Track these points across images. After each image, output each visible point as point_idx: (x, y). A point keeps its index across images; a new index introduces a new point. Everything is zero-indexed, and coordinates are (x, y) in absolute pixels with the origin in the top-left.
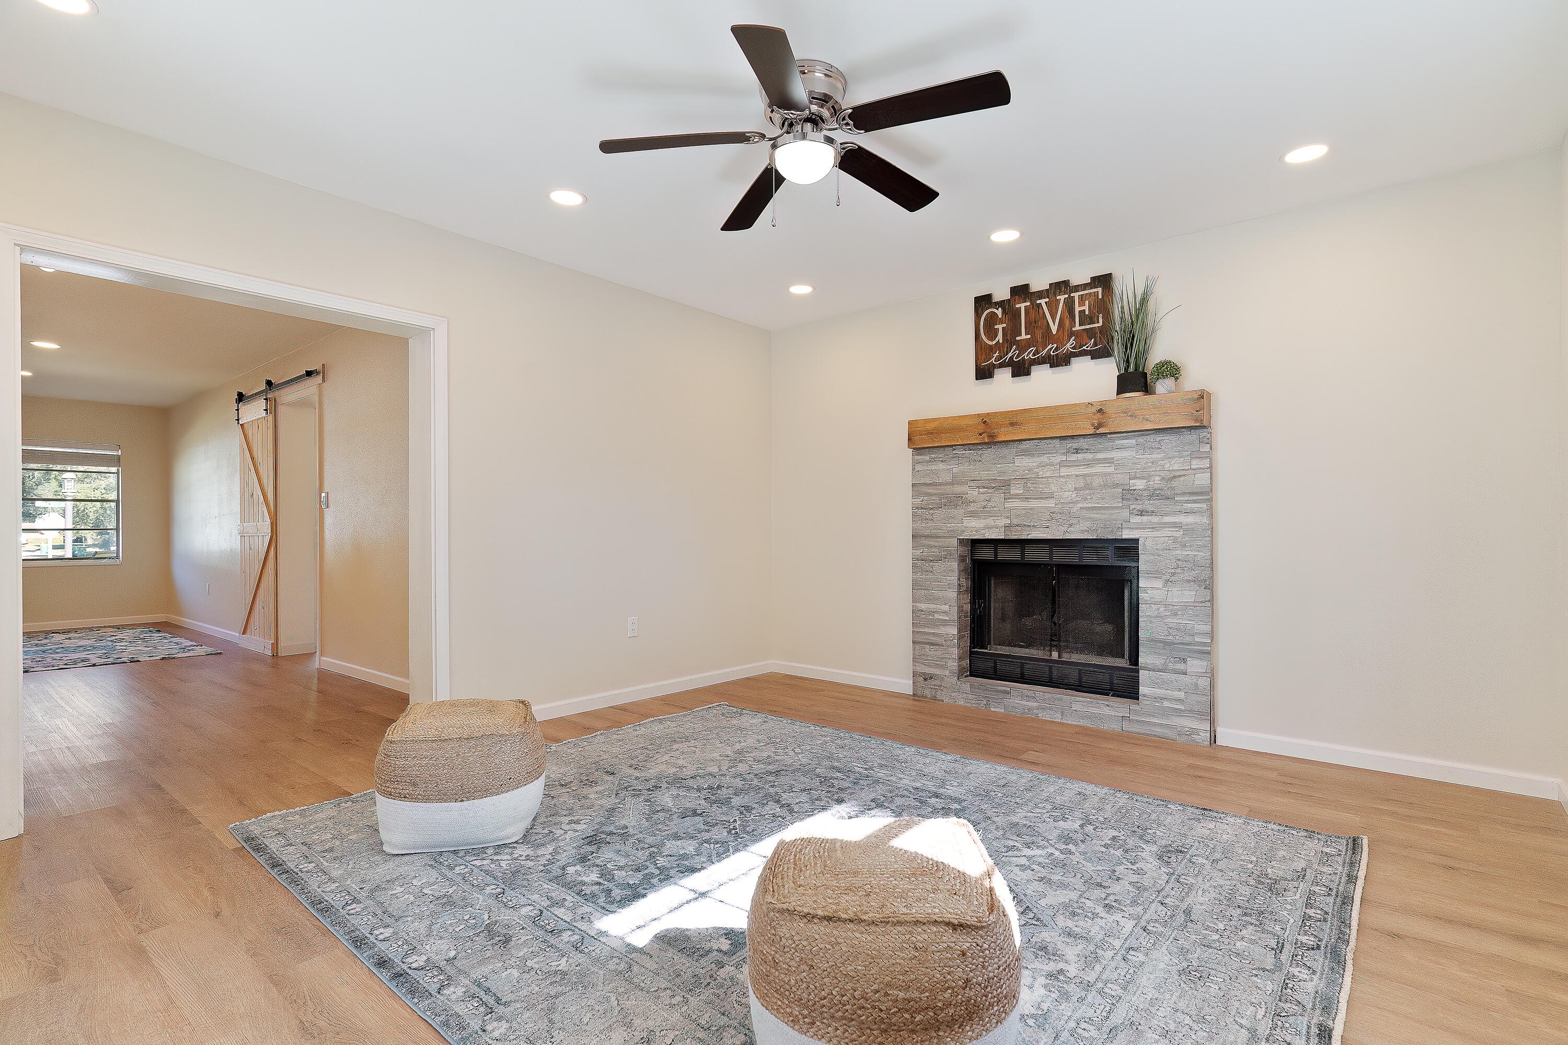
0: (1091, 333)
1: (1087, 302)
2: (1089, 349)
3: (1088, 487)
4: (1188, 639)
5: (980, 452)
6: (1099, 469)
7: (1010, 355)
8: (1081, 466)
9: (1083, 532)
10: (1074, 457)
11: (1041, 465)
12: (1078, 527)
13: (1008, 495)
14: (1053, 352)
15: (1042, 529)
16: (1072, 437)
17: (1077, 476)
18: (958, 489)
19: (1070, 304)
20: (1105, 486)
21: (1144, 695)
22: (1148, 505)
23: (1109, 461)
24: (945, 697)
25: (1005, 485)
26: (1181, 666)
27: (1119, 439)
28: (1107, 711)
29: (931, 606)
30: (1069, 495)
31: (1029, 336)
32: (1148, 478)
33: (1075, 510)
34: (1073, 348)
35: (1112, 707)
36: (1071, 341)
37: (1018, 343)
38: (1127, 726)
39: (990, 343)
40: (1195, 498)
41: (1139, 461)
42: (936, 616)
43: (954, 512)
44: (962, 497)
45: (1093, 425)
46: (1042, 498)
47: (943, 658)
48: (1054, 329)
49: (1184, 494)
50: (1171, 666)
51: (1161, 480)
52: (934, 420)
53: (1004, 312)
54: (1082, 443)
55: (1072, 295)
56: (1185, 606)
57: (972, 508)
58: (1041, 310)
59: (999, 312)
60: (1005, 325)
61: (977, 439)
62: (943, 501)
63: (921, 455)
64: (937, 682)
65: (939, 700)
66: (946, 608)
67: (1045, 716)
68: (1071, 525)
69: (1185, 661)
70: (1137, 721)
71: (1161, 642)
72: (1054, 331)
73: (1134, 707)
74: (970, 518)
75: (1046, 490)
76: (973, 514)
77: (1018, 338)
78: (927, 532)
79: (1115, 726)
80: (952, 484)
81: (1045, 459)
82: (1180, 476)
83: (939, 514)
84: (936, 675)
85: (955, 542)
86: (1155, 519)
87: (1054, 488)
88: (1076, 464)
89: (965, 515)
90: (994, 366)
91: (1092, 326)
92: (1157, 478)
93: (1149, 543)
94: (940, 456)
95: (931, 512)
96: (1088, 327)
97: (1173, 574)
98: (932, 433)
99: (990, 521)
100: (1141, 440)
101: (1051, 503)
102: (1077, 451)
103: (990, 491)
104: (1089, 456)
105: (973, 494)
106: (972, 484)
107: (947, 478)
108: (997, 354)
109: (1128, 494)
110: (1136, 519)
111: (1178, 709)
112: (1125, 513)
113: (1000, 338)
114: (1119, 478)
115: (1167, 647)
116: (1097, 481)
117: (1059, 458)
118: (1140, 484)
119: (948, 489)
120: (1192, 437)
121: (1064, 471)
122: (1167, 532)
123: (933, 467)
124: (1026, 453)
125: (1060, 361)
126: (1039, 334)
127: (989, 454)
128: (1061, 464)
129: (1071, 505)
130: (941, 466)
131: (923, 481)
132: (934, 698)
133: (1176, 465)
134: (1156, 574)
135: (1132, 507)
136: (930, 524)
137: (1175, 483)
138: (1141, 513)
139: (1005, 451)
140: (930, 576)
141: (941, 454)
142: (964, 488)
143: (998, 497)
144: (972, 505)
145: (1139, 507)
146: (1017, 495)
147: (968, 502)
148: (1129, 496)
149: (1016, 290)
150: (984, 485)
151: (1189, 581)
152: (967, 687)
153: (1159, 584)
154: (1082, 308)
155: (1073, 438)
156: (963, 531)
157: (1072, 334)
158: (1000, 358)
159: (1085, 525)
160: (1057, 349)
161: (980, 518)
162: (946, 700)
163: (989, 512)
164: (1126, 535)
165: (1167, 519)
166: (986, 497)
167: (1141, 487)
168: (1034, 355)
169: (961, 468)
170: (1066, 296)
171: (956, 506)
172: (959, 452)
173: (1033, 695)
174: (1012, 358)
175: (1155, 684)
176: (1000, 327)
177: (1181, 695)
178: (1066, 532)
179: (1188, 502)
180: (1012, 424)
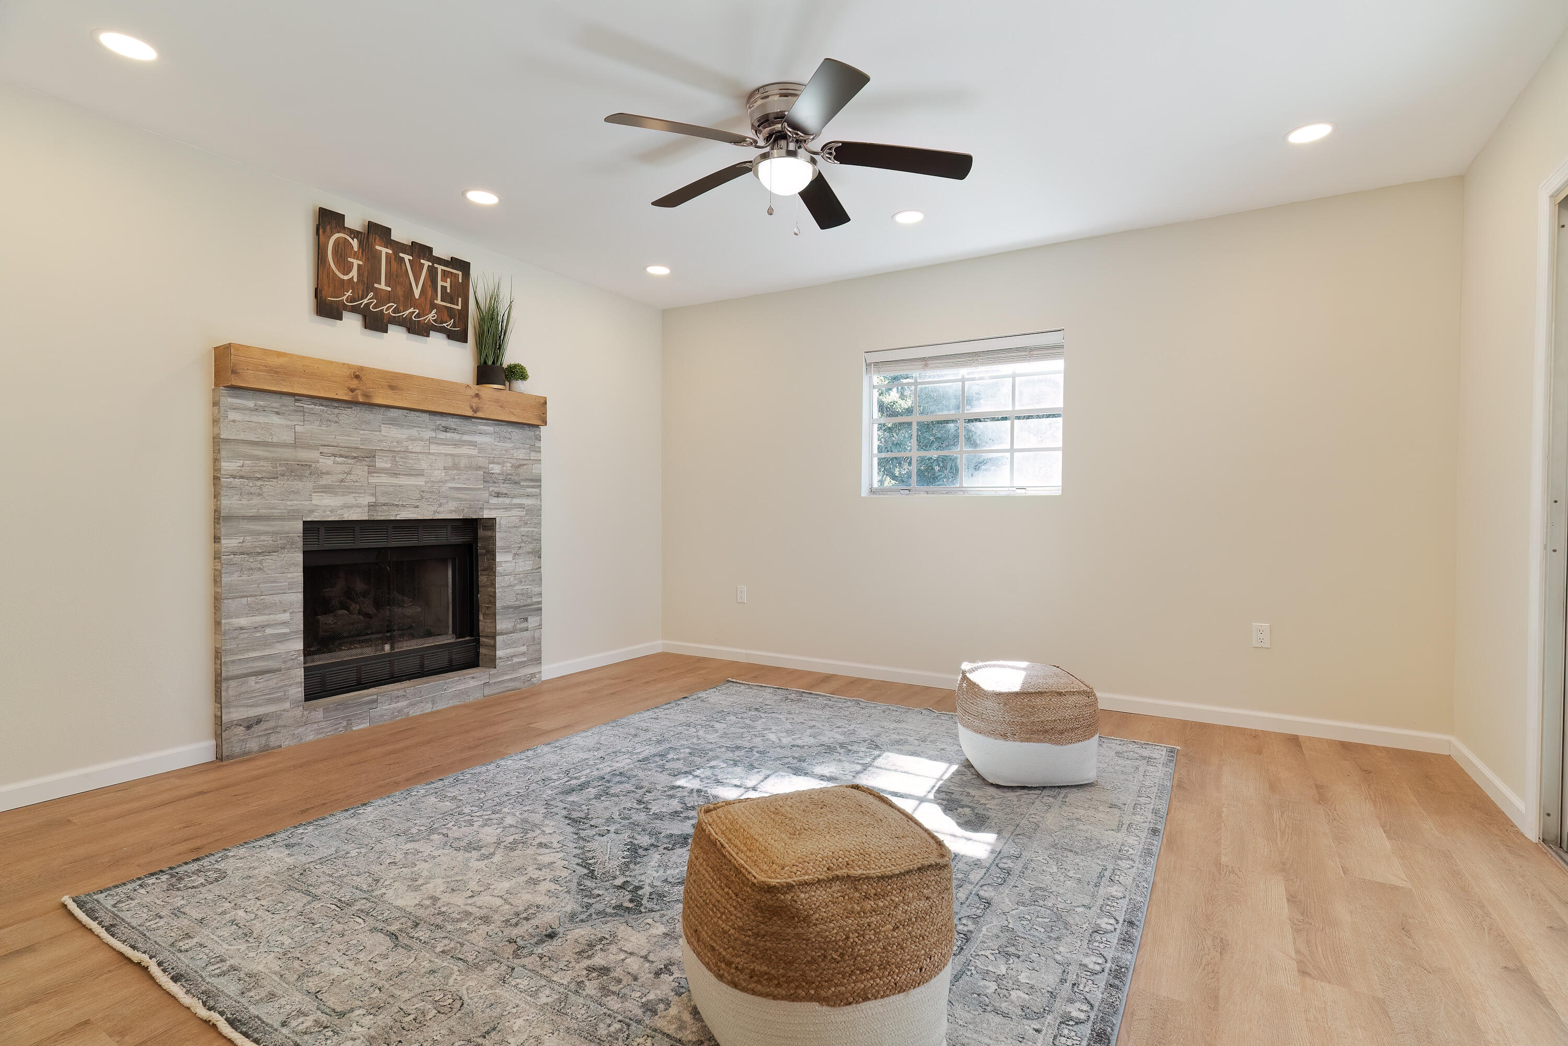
0: (451, 313)
1: (449, 280)
2: (449, 327)
3: (455, 466)
4: (529, 601)
5: (336, 411)
6: (465, 450)
7: (365, 301)
8: (449, 445)
9: (451, 512)
10: (443, 435)
11: (411, 439)
12: (446, 506)
13: (372, 469)
14: (415, 317)
15: (411, 509)
16: (442, 414)
17: (446, 455)
18: (304, 455)
19: (432, 272)
20: (469, 468)
21: (500, 658)
22: (503, 488)
23: (473, 444)
24: (284, 740)
25: (370, 456)
26: (524, 625)
27: (481, 424)
28: (473, 683)
29: (259, 619)
30: (439, 474)
31: (389, 289)
32: (502, 464)
33: (443, 489)
34: (434, 320)
35: (476, 678)
36: (433, 312)
37: (377, 291)
38: (488, 691)
39: (342, 276)
40: (534, 484)
41: (496, 447)
42: (269, 631)
43: (298, 485)
44: (310, 466)
45: (472, 407)
46: (411, 475)
47: (280, 688)
48: (417, 293)
49: (526, 480)
50: (519, 626)
51: (511, 467)
52: (280, 354)
53: (361, 244)
54: (451, 423)
55: (436, 265)
56: (527, 574)
57: (326, 481)
58: (403, 265)
59: (355, 243)
60: (361, 263)
61: (346, 394)
62: (279, 469)
63: (236, 397)
64: (272, 724)
65: (274, 748)
66: (286, 616)
67: (415, 712)
68: (440, 505)
69: (526, 620)
70: (495, 683)
71: (512, 608)
72: (417, 296)
73: (493, 671)
74: (321, 494)
75: (417, 467)
76: (327, 490)
77: (376, 285)
78: (252, 512)
79: (477, 696)
80: (295, 446)
81: (414, 432)
82: (524, 465)
83: (270, 487)
84: (267, 715)
85: (300, 526)
86: (507, 501)
87: (424, 465)
88: (444, 443)
89: (314, 490)
90: (346, 308)
91: (452, 306)
92: (509, 465)
93: (503, 522)
94: (274, 405)
95: (259, 483)
96: (449, 305)
97: (520, 548)
98: (277, 373)
99: (350, 499)
100: (497, 429)
101: (420, 481)
102: (446, 429)
103: (350, 461)
104: (456, 436)
105: (327, 463)
106: (326, 450)
107: (287, 437)
108: (349, 294)
109: (488, 478)
110: (494, 501)
111: (522, 662)
112: (485, 495)
113: (354, 273)
114: (482, 461)
115: (515, 611)
116: (464, 462)
117: (428, 434)
118: (496, 469)
119: (287, 453)
120: (529, 433)
121: (434, 449)
122: (515, 512)
123: (262, 419)
124: (393, 422)
125: (418, 329)
126: (400, 291)
127: (348, 416)
128: (431, 441)
129: (440, 484)
130: (276, 419)
131: (242, 436)
132: (266, 750)
133: (520, 454)
134: (507, 549)
135: (491, 489)
136: (256, 501)
137: (521, 470)
138: (498, 495)
139: (368, 415)
140: (257, 575)
141: (275, 403)
142: (314, 455)
143: (360, 470)
144: (325, 477)
145: (496, 490)
146: (384, 469)
147: (321, 474)
148: (488, 479)
149: (372, 226)
150: (342, 453)
151: (529, 553)
152: (319, 714)
153: (509, 557)
154: (445, 284)
155: (442, 416)
156: (313, 511)
157: (433, 306)
158: (352, 300)
159: (452, 505)
160: (418, 316)
161: (336, 494)
162: (286, 743)
163: (348, 487)
164: (486, 514)
165: (516, 501)
166: (345, 468)
167: (498, 472)
168: (394, 312)
169: (308, 427)
170: (431, 264)
171: (301, 477)
172: (308, 406)
173: (403, 693)
174: (368, 305)
175: (507, 645)
176: (356, 262)
177: (524, 649)
178: (435, 512)
179: (528, 487)
180: (392, 388)
